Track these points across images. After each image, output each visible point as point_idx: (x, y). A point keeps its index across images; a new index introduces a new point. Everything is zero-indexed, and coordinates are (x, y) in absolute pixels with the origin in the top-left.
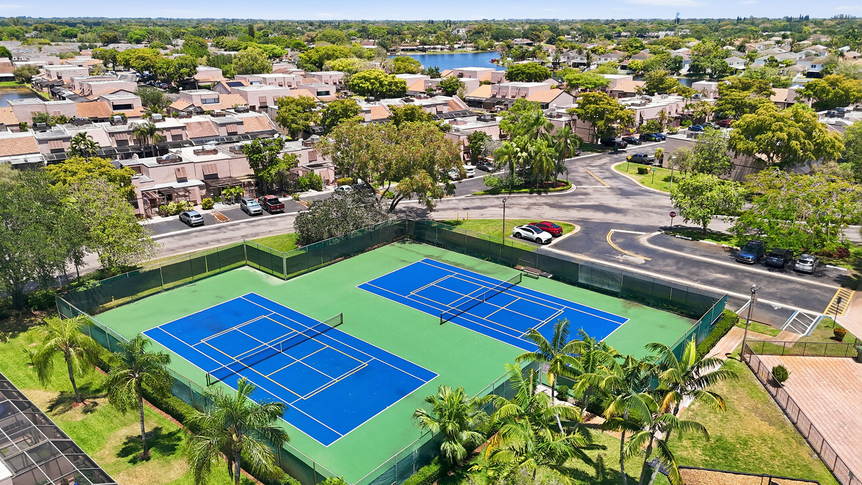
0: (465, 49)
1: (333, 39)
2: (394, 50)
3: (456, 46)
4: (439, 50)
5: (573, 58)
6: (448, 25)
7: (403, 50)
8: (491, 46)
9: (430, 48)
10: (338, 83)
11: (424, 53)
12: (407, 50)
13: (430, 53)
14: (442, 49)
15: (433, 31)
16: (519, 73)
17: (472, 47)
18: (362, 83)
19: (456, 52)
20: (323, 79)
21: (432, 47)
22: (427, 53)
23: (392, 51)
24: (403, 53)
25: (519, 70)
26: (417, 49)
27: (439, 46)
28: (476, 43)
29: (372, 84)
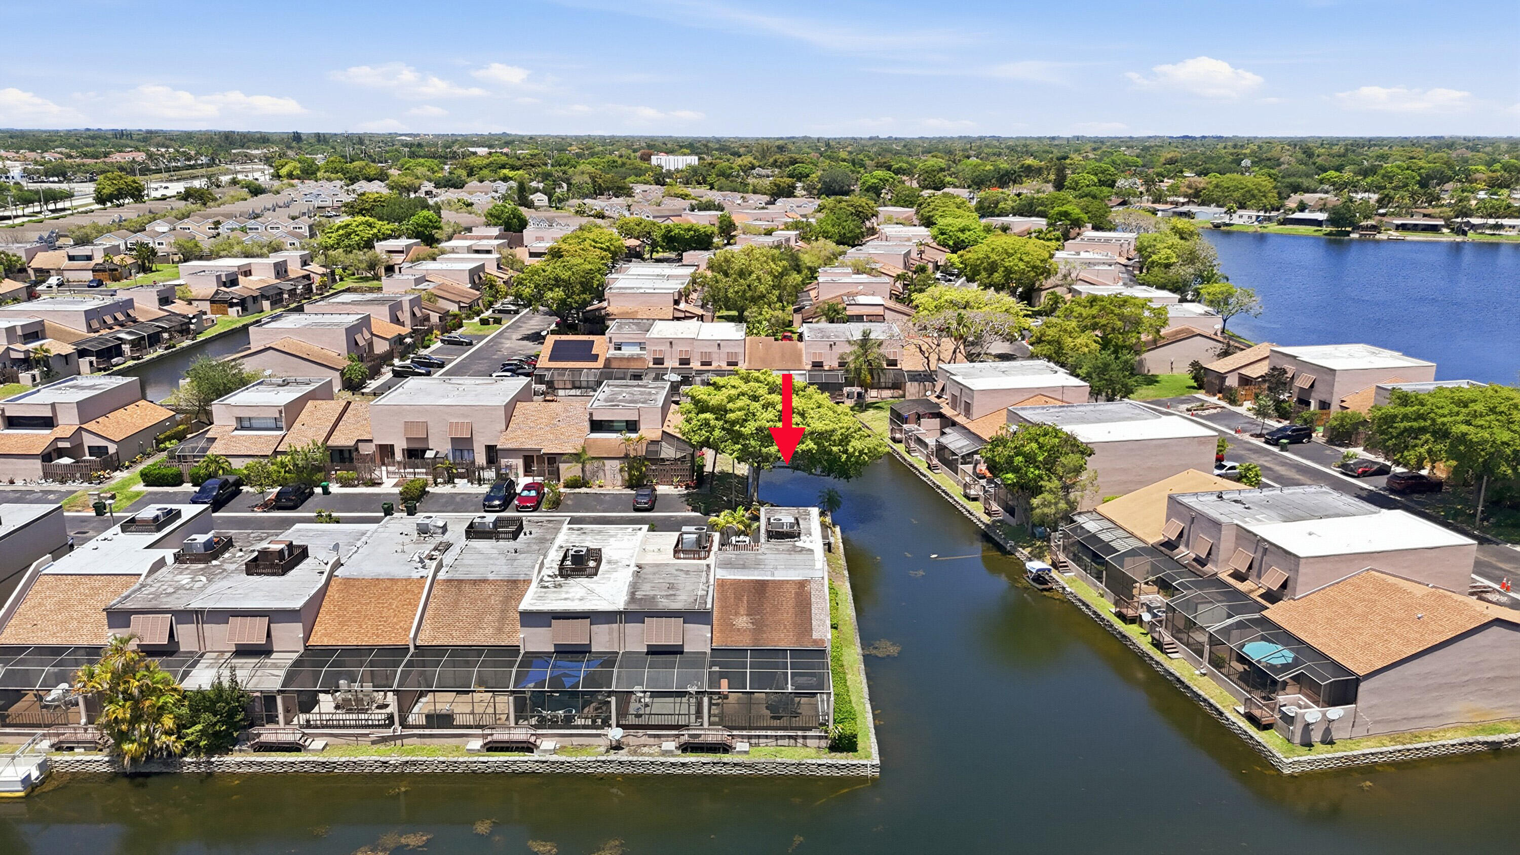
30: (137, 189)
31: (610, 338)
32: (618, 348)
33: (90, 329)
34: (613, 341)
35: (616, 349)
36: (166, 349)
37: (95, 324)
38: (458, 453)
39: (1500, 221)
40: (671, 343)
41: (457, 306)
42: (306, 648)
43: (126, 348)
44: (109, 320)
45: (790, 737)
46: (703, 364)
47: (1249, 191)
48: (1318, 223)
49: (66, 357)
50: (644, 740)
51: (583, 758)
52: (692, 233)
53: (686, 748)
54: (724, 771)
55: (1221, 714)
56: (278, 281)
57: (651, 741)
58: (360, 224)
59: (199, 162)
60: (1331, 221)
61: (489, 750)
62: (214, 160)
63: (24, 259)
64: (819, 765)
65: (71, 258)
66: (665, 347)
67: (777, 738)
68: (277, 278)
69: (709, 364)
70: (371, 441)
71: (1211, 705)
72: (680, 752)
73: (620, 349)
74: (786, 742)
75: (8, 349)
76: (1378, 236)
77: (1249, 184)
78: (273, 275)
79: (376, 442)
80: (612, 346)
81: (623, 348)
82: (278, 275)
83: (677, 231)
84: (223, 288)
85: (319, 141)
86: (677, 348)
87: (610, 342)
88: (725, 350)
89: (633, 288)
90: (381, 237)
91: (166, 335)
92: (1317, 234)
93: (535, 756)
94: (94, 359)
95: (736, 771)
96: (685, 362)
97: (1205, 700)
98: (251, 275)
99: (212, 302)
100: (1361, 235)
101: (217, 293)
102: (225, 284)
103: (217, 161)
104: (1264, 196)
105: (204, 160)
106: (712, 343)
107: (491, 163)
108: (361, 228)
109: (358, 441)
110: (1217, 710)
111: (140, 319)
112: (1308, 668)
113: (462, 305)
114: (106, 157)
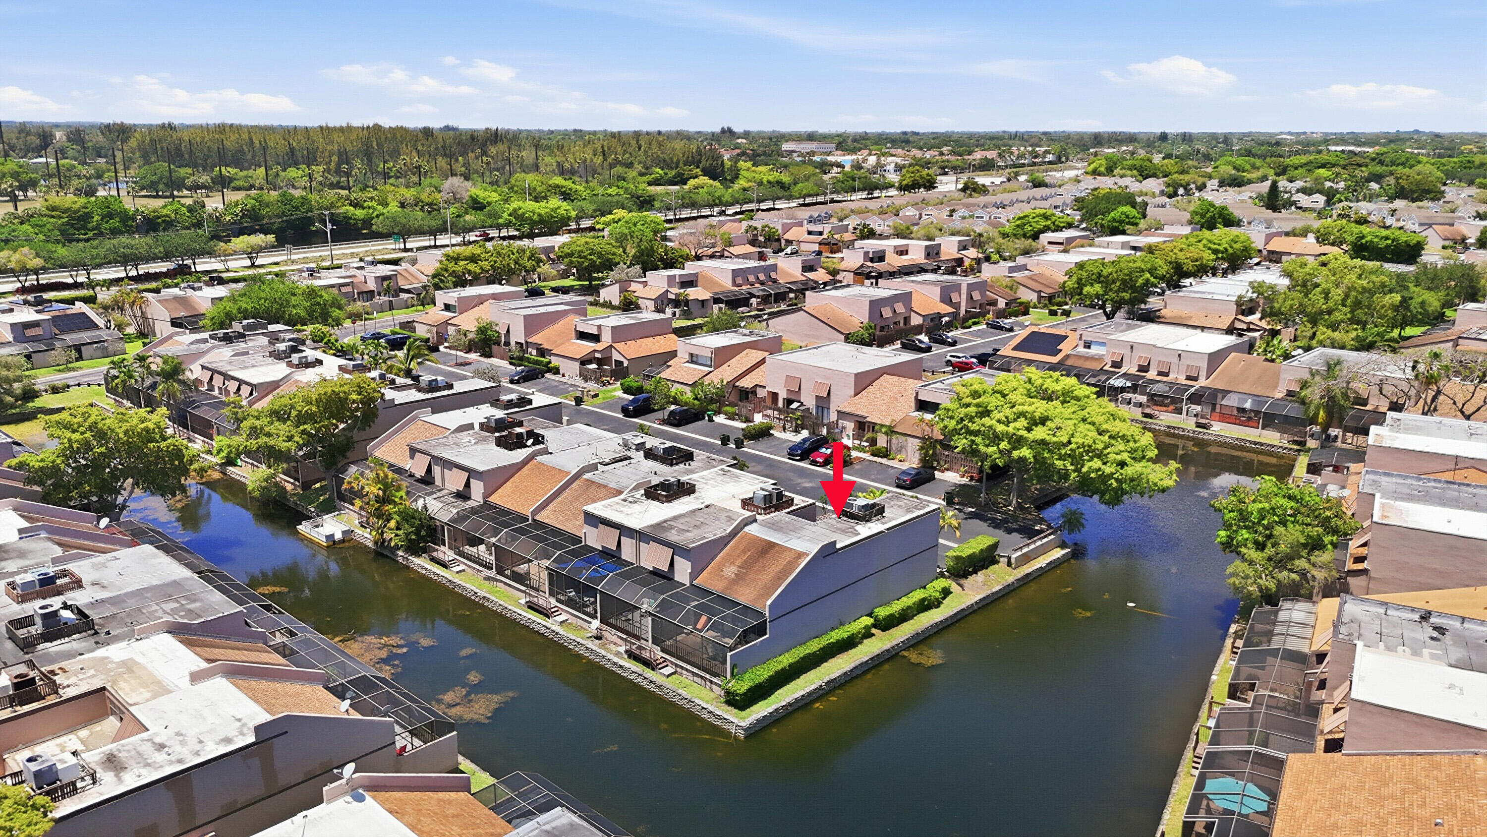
30: (929, 181)
31: (1081, 335)
32: (1088, 345)
33: (734, 283)
34: (1084, 338)
35: (1085, 347)
36: (788, 306)
37: (739, 281)
38: (820, 409)
40: (1132, 347)
41: (1036, 295)
42: (485, 502)
43: (754, 301)
44: (752, 279)
45: (702, 677)
46: (1160, 374)
49: (703, 302)
50: (615, 639)
51: (568, 635)
52: (1389, 242)
53: (631, 655)
54: (644, 684)
56: (926, 261)
57: (619, 641)
58: (1038, 216)
59: (1047, 160)
61: (529, 607)
62: (1060, 158)
63: (780, 231)
64: (703, 708)
65: (810, 233)
66: (1126, 351)
67: (694, 674)
68: (926, 258)
69: (1166, 374)
70: (764, 387)
72: (626, 657)
73: (1089, 347)
74: (699, 680)
75: (667, 291)
78: (923, 255)
79: (768, 389)
80: (1082, 343)
81: (1092, 347)
82: (928, 255)
83: (1369, 238)
84: (869, 264)
85: (1184, 140)
86: (1137, 353)
87: (1080, 339)
88: (1185, 361)
89: (1204, 293)
90: (1053, 228)
91: (792, 295)
93: (549, 623)
94: (723, 306)
95: (651, 687)
96: (1144, 369)
98: (907, 254)
99: (856, 273)
101: (862, 266)
102: (872, 260)
103: (1063, 159)
105: (1050, 158)
106: (1173, 352)
107: (1311, 162)
108: (1037, 219)
109: (757, 386)
111: (780, 281)
113: (1043, 294)
114: (969, 154)
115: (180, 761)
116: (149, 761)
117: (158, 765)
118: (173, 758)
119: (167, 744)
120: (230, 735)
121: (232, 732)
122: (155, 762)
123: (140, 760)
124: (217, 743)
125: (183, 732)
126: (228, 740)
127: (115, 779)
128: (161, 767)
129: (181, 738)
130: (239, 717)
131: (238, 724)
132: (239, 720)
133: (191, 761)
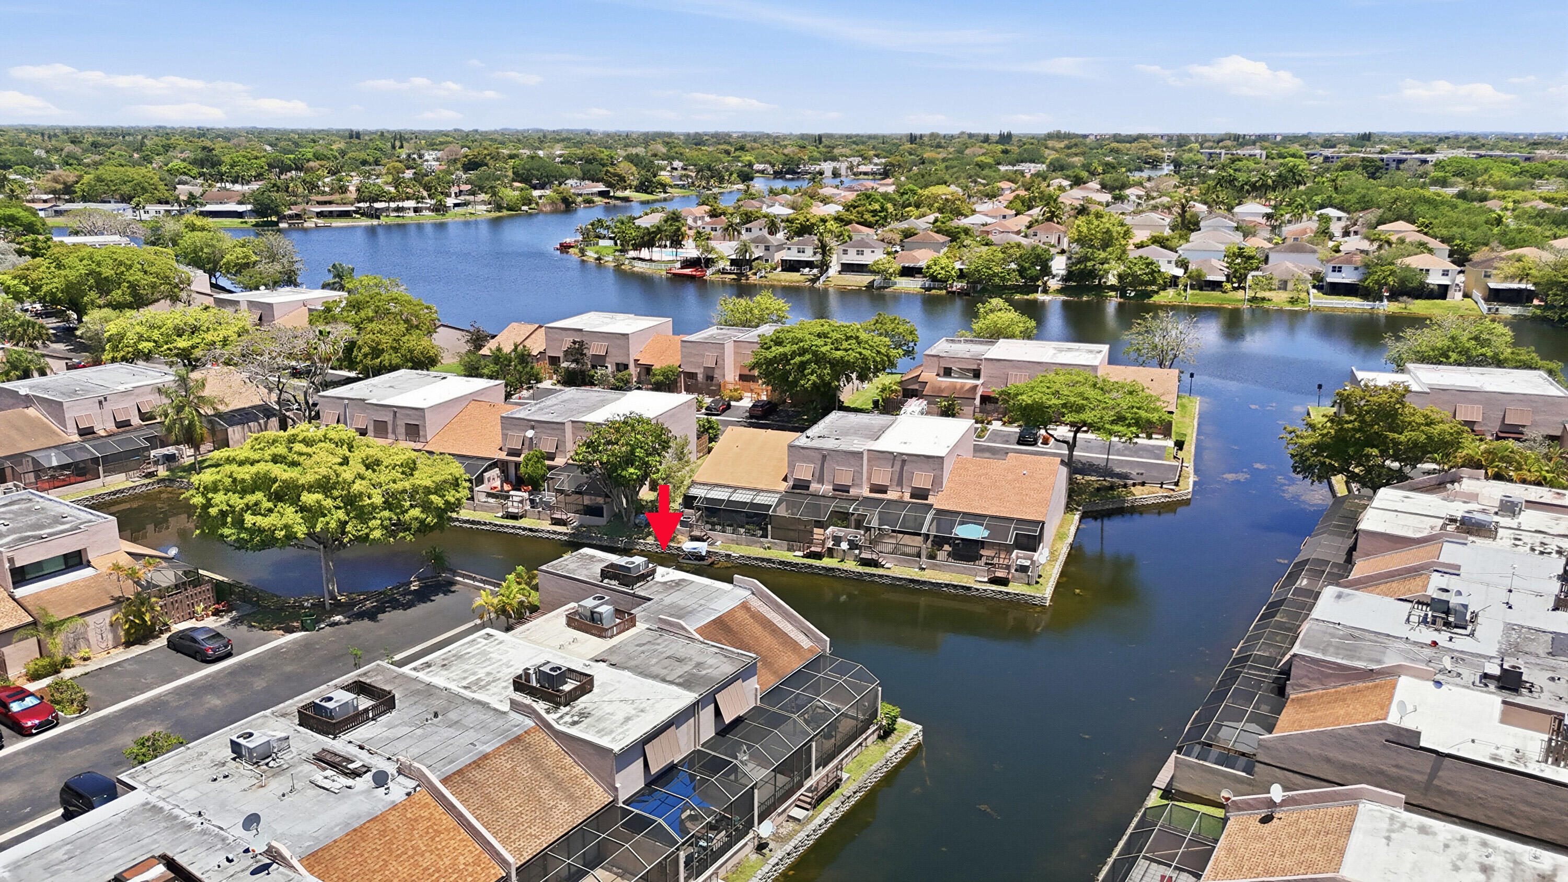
0: (470, 209)
1: (126, 189)
2: (298, 216)
3: (450, 201)
4: (412, 214)
5: (780, 247)
6: (398, 144)
7: (320, 215)
8: (528, 201)
9: (387, 209)
10: (136, 421)
11: (375, 222)
12: (331, 214)
13: (389, 221)
14: (416, 210)
15: (371, 160)
16: (808, 362)
17: (483, 202)
18: (254, 509)
19: (451, 217)
20: (69, 415)
21: (393, 205)
22: (383, 220)
23: (291, 217)
24: (321, 222)
25: (803, 352)
26: (356, 212)
27: (411, 204)
28: (494, 194)
29: (311, 514)
39: (401, 204)
47: (138, 184)
48: (239, 215)
55: (969, 589)
60: (256, 212)
71: (955, 587)
76: (305, 225)
77: (136, 176)
92: (244, 225)
97: (947, 585)
100: (290, 224)
104: (156, 189)
110: (963, 587)
112: (1015, 529)
115: (1484, 844)
116: (1511, 865)
117: (1508, 856)
118: (1485, 851)
119: (1477, 867)
120: (1415, 832)
121: (1411, 834)
122: (1507, 860)
123: (1518, 873)
124: (1435, 834)
125: (1450, 866)
126: (1423, 830)
127: (1559, 873)
128: (1506, 852)
129: (1459, 863)
130: (1384, 841)
131: (1393, 835)
132: (1388, 838)
133: (1475, 837)
